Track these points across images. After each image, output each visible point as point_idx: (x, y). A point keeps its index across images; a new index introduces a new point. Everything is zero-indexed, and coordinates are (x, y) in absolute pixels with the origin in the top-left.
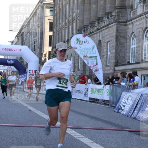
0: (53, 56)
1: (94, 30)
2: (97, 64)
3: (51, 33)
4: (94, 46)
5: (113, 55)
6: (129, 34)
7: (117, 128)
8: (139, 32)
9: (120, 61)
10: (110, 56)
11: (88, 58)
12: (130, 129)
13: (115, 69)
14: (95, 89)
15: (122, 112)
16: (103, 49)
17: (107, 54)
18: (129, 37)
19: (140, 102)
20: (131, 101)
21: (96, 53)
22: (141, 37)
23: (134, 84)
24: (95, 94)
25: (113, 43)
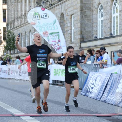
0: (9, 32)
1: (55, 2)
2: (59, 41)
3: (5, 7)
4: (55, 20)
5: (79, 30)
6: (95, 5)
7: (85, 113)
8: (107, 2)
9: (86, 37)
10: (75, 31)
11: (48, 35)
12: (99, 114)
13: (80, 46)
14: (59, 70)
15: (90, 95)
16: (67, 24)
17: (71, 29)
18: (95, 8)
19: (110, 83)
20: (100, 82)
21: (57, 29)
22: (109, 8)
23: (102, 62)
24: (58, 75)
25: (78, 16)
